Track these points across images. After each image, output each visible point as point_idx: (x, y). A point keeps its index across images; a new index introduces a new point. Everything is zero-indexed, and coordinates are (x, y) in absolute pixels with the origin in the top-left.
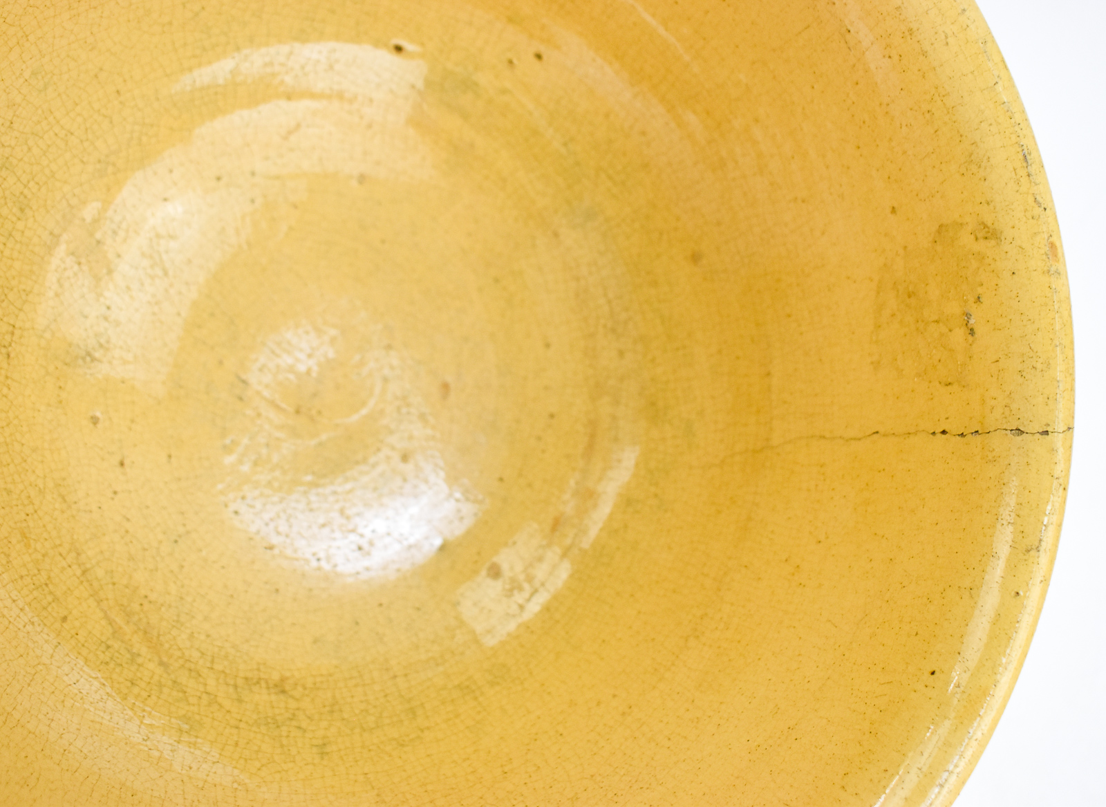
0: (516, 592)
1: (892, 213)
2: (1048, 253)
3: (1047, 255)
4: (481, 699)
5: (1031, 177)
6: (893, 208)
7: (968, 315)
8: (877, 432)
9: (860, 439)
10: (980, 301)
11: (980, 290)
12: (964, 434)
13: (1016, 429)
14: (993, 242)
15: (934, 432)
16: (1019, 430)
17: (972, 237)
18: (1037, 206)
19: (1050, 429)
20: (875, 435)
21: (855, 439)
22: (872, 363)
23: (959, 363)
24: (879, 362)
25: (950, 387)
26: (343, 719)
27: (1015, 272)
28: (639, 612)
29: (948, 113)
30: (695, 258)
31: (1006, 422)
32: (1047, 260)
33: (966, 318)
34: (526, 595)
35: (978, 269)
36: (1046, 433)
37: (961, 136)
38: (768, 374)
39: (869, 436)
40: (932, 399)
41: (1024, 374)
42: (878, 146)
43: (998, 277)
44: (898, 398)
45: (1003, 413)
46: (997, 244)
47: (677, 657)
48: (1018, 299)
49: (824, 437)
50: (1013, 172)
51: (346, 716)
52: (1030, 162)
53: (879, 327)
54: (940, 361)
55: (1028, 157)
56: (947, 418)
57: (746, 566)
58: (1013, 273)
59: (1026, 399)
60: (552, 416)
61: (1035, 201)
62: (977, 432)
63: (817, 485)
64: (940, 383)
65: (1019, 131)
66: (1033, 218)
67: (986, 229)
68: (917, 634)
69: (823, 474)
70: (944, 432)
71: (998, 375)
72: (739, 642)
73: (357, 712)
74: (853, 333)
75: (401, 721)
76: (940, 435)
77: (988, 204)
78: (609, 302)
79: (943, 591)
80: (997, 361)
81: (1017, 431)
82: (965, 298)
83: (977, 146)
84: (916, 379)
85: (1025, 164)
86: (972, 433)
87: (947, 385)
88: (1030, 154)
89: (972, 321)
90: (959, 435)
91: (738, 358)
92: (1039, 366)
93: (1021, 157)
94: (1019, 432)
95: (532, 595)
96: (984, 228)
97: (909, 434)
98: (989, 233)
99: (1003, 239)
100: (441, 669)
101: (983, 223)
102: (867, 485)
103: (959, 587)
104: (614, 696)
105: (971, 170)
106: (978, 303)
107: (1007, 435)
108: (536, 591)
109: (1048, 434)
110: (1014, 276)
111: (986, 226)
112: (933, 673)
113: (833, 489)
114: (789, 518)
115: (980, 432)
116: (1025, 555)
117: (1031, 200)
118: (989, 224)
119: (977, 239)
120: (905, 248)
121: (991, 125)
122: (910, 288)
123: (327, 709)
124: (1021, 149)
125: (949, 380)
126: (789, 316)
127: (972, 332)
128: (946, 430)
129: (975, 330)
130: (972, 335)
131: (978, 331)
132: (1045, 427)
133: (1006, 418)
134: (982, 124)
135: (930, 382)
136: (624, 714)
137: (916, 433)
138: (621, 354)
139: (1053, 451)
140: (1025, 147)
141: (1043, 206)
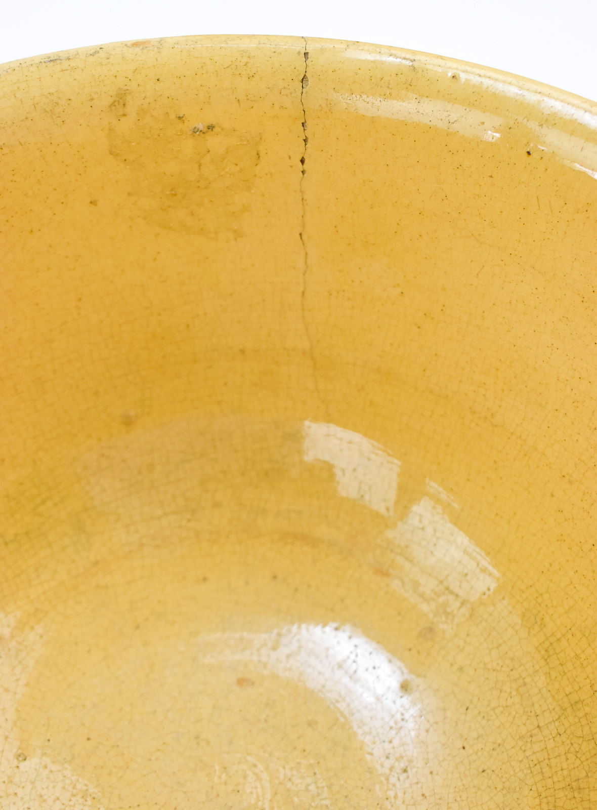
0: (449, 610)
1: (96, 205)
2: (141, 47)
3: (143, 49)
4: (559, 635)
5: (71, 57)
6: (91, 203)
7: (195, 131)
8: (301, 234)
9: (306, 254)
10: (183, 117)
11: (173, 116)
12: (305, 138)
13: (302, 82)
14: (129, 98)
15: (302, 172)
16: (303, 80)
17: (122, 119)
18: (97, 55)
19: (303, 51)
20: (303, 238)
21: (306, 258)
22: (236, 239)
23: (238, 143)
24: (235, 231)
25: (261, 155)
26: (587, 776)
27: (157, 78)
28: (468, 480)
29: (4, 128)
30: (128, 422)
31: (295, 92)
32: (148, 49)
33: (198, 133)
34: (452, 598)
35: (152, 116)
36: (306, 54)
37: (27, 118)
38: (242, 351)
39: (303, 244)
40: (271, 174)
41: (251, 74)
42: (31, 210)
43: (161, 95)
44: (269, 212)
45: (287, 96)
46: (130, 93)
47: (512, 434)
48: (182, 77)
49: (303, 292)
50: (64, 72)
51: (583, 774)
52: (56, 58)
53: (202, 229)
54: (236, 165)
55: (52, 59)
56: (290, 157)
57: (424, 370)
58: (158, 80)
59: (275, 72)
60: (275, 577)
61: (93, 55)
62: (303, 124)
63: (349, 299)
64: (256, 165)
65: (27, 64)
66: (108, 59)
67: (116, 104)
68: (491, 176)
69: (338, 292)
70: (302, 161)
71: (251, 100)
72: (497, 369)
73: (578, 762)
74: (207, 258)
75: (586, 714)
76: (305, 164)
77: (92, 99)
78: (166, 514)
79: (451, 153)
80: (239, 101)
81: (304, 82)
82: (179, 133)
83: (37, 104)
84: (252, 191)
85: (58, 62)
86: (304, 130)
87: (259, 157)
88: (49, 57)
89: (201, 127)
90: (306, 144)
91: (226, 384)
92: (245, 60)
93: (51, 64)
94: (304, 79)
95: (451, 592)
96: (115, 106)
97: (303, 199)
98: (120, 101)
99: (125, 88)
100: (528, 680)
101: (110, 106)
102: (349, 244)
103: (447, 135)
104: (552, 495)
105: (59, 113)
106: (184, 119)
107: (307, 92)
108: (447, 589)
109: (308, 53)
110: (160, 80)
111: (113, 105)
112: (529, 153)
113: (353, 281)
114: (379, 327)
115: (303, 121)
116: (418, 72)
117: (91, 59)
118: (111, 100)
119: (124, 115)
120: (129, 194)
121: (18, 88)
122: (168, 193)
123: (576, 794)
124: (44, 64)
125: (255, 154)
126: (188, 326)
127: (211, 127)
128: (300, 158)
129: (209, 125)
130: (214, 127)
131: (211, 120)
132: (301, 55)
133: (291, 93)
134: (17, 96)
135: (255, 176)
136: (570, 482)
137: (302, 192)
138: (216, 505)
139: (322, 50)
140: (42, 61)
141: (98, 49)
